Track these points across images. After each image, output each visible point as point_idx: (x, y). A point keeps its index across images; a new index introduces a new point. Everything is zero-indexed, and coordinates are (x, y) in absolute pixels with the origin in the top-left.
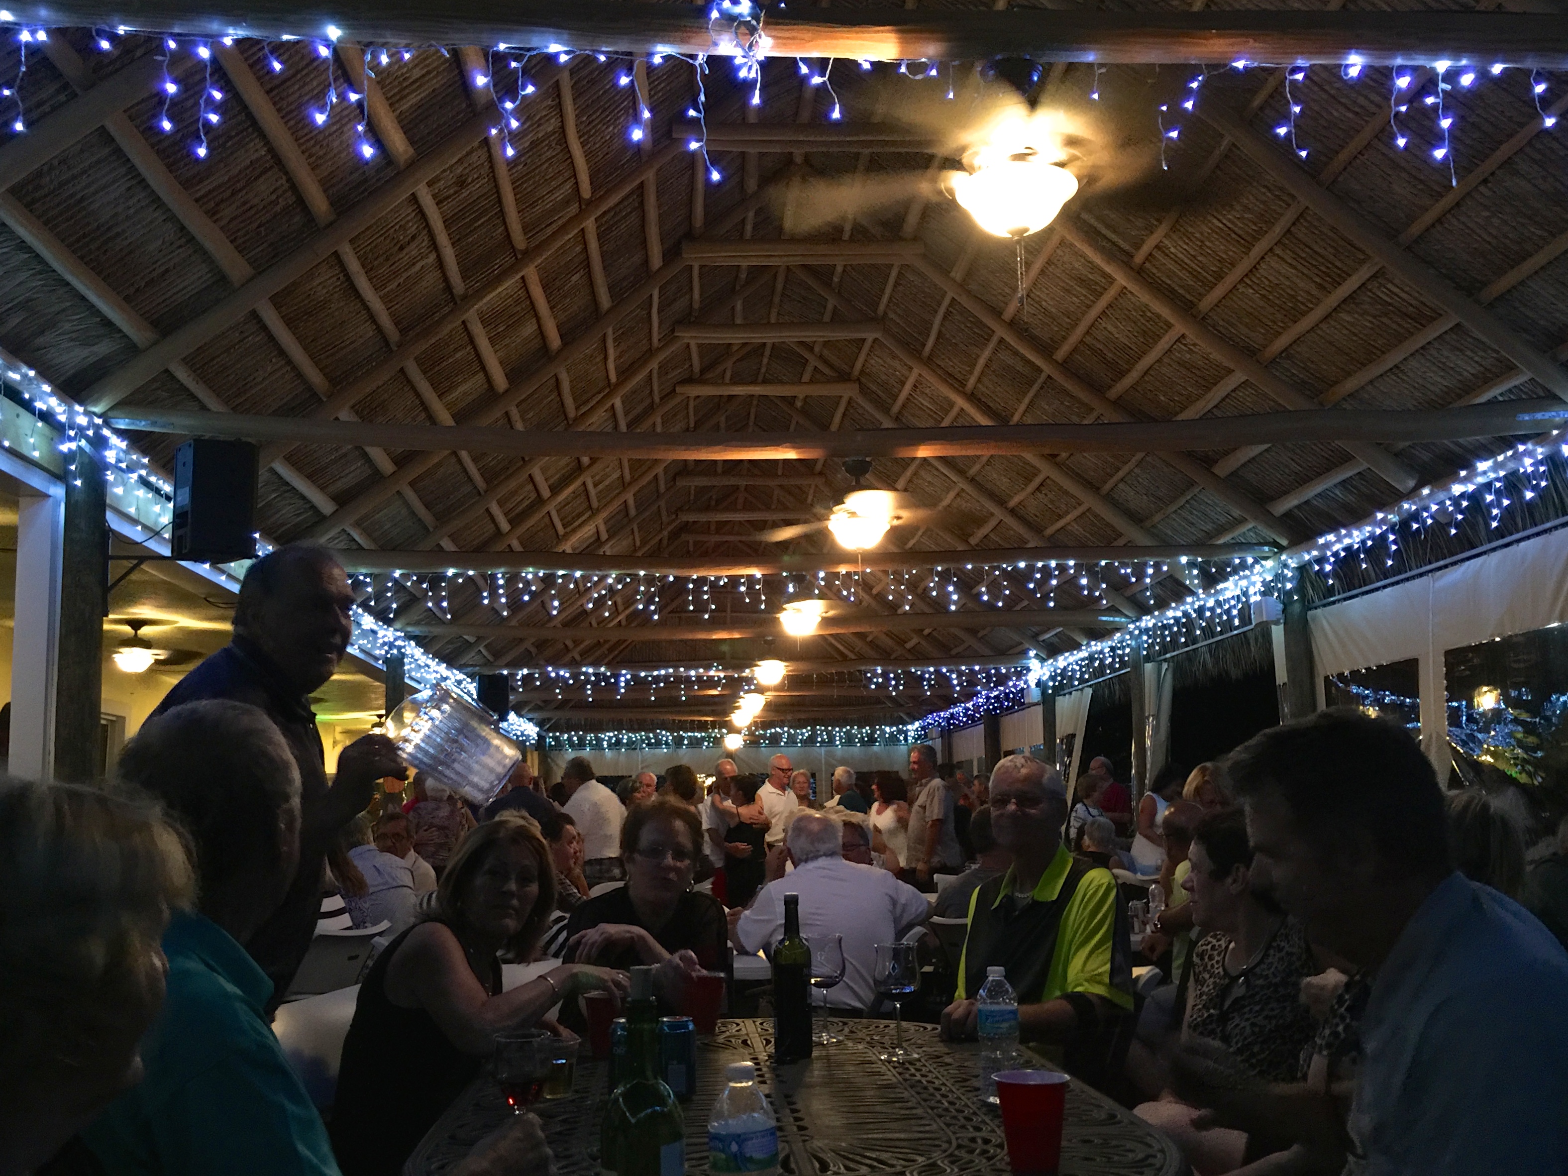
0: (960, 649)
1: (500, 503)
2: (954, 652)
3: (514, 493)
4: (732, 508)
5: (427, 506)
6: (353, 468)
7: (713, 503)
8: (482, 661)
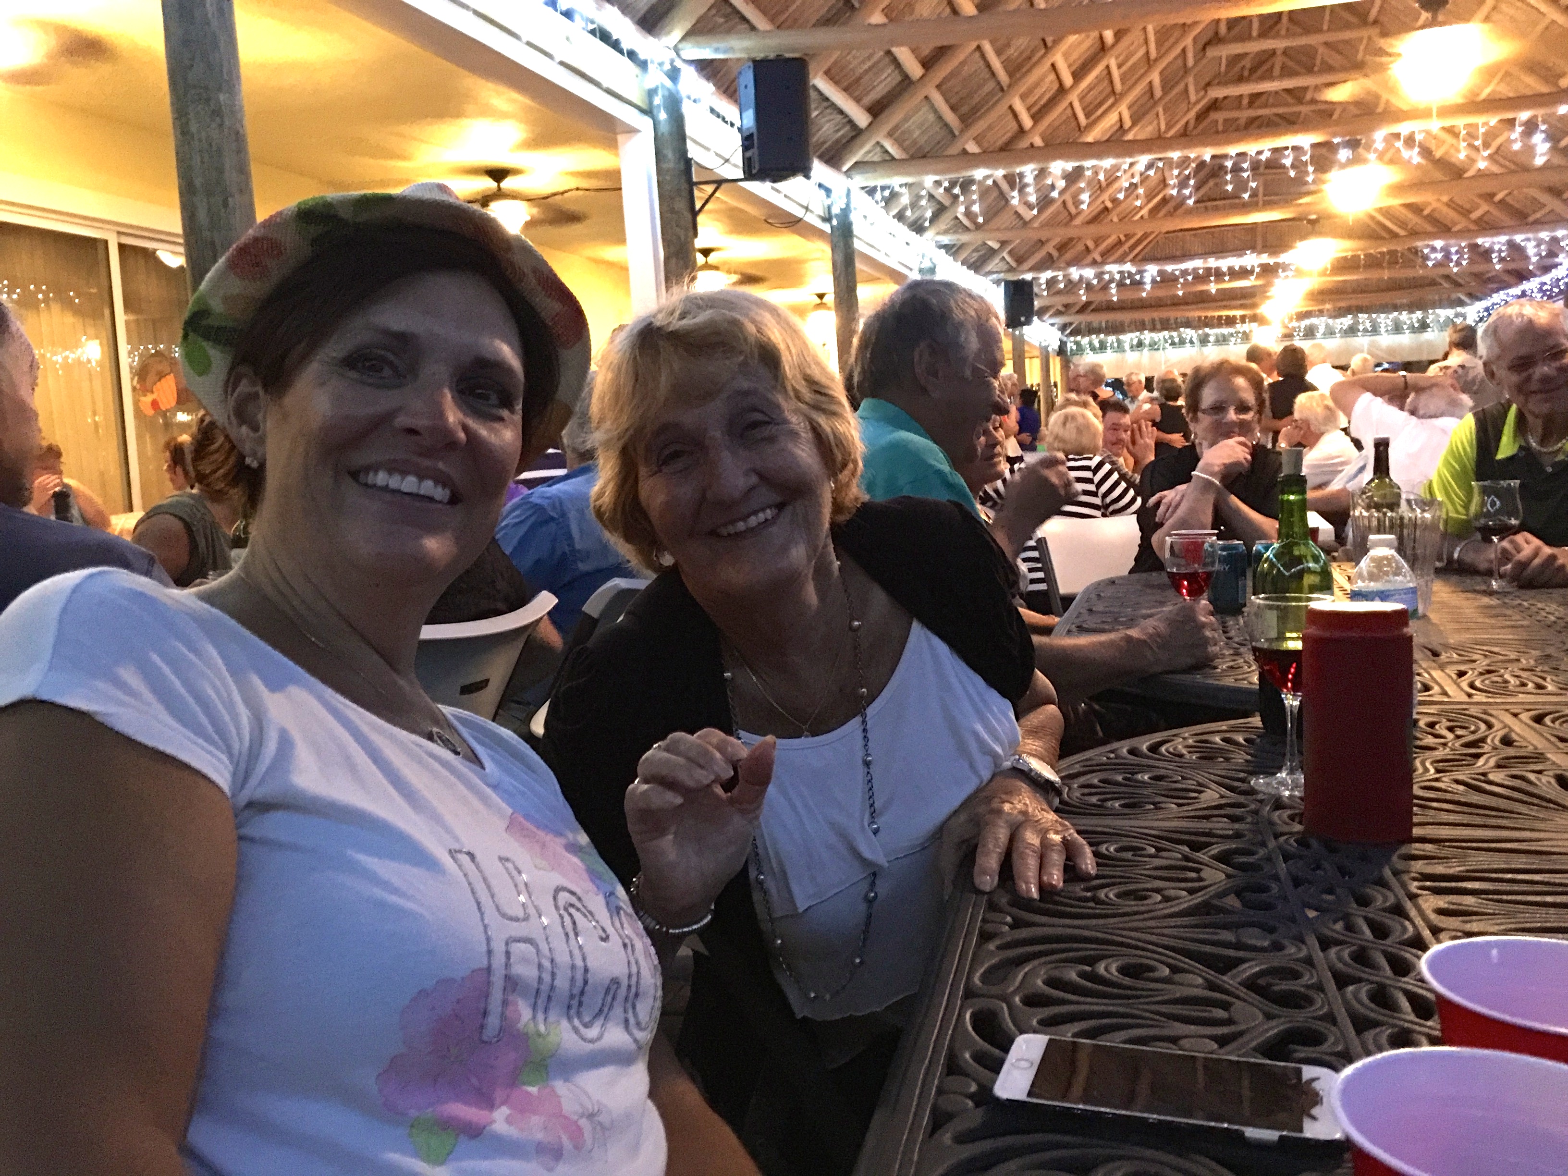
0: (1538, 215)
1: (1023, 97)
2: (1531, 219)
3: (1037, 85)
4: (1268, 76)
5: (953, 108)
6: (885, 75)
7: (1246, 73)
8: (1005, 267)
